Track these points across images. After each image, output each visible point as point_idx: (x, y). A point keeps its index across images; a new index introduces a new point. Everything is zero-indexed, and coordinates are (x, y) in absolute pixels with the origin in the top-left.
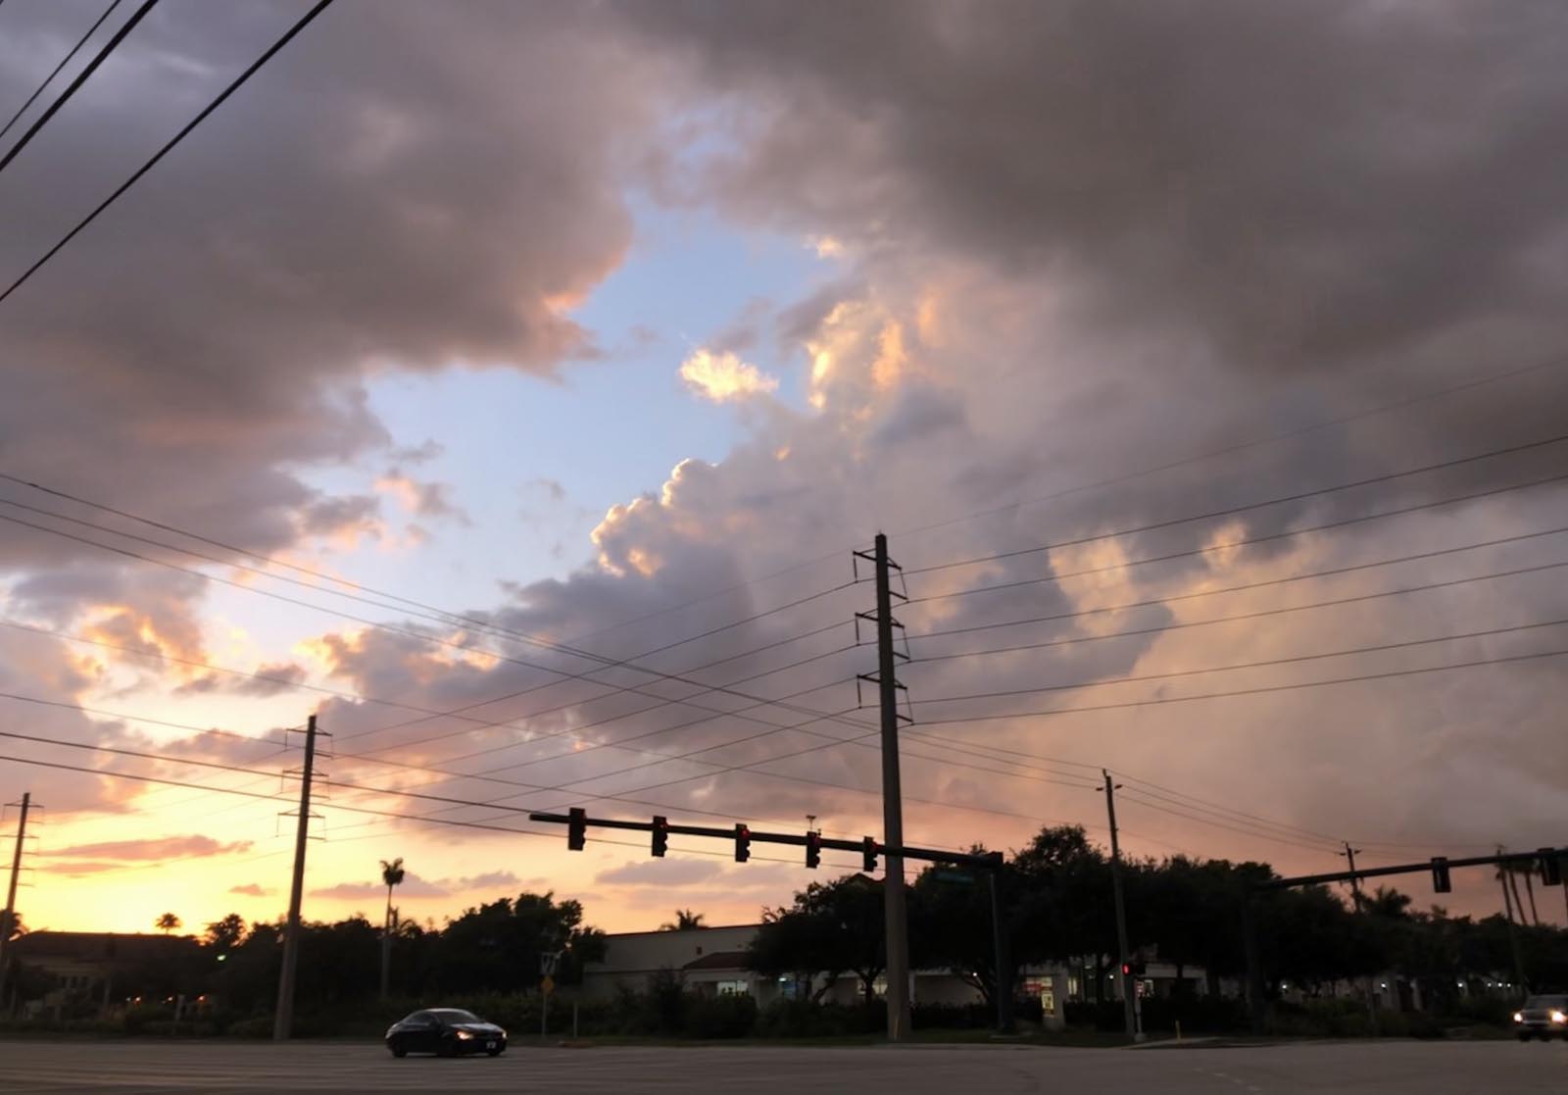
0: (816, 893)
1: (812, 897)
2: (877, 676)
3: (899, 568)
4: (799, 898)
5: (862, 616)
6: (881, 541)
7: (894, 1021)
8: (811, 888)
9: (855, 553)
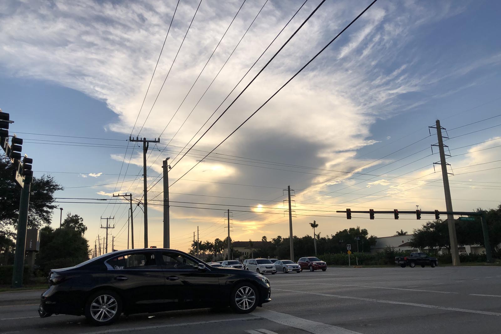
0: (430, 225)
1: (428, 226)
2: (440, 163)
3: (445, 129)
4: (424, 227)
5: (433, 145)
6: (438, 122)
7: (454, 260)
8: (428, 224)
9: (429, 127)
